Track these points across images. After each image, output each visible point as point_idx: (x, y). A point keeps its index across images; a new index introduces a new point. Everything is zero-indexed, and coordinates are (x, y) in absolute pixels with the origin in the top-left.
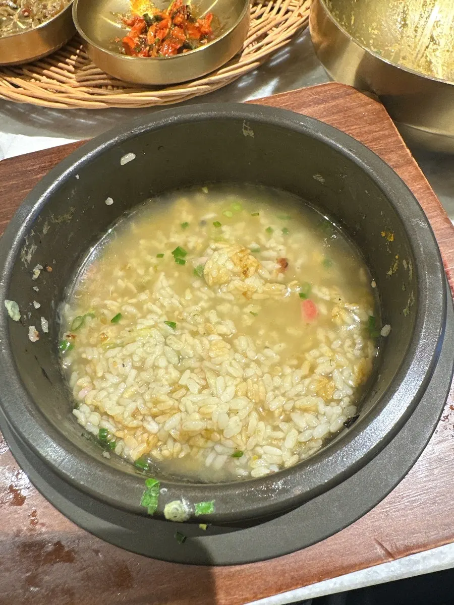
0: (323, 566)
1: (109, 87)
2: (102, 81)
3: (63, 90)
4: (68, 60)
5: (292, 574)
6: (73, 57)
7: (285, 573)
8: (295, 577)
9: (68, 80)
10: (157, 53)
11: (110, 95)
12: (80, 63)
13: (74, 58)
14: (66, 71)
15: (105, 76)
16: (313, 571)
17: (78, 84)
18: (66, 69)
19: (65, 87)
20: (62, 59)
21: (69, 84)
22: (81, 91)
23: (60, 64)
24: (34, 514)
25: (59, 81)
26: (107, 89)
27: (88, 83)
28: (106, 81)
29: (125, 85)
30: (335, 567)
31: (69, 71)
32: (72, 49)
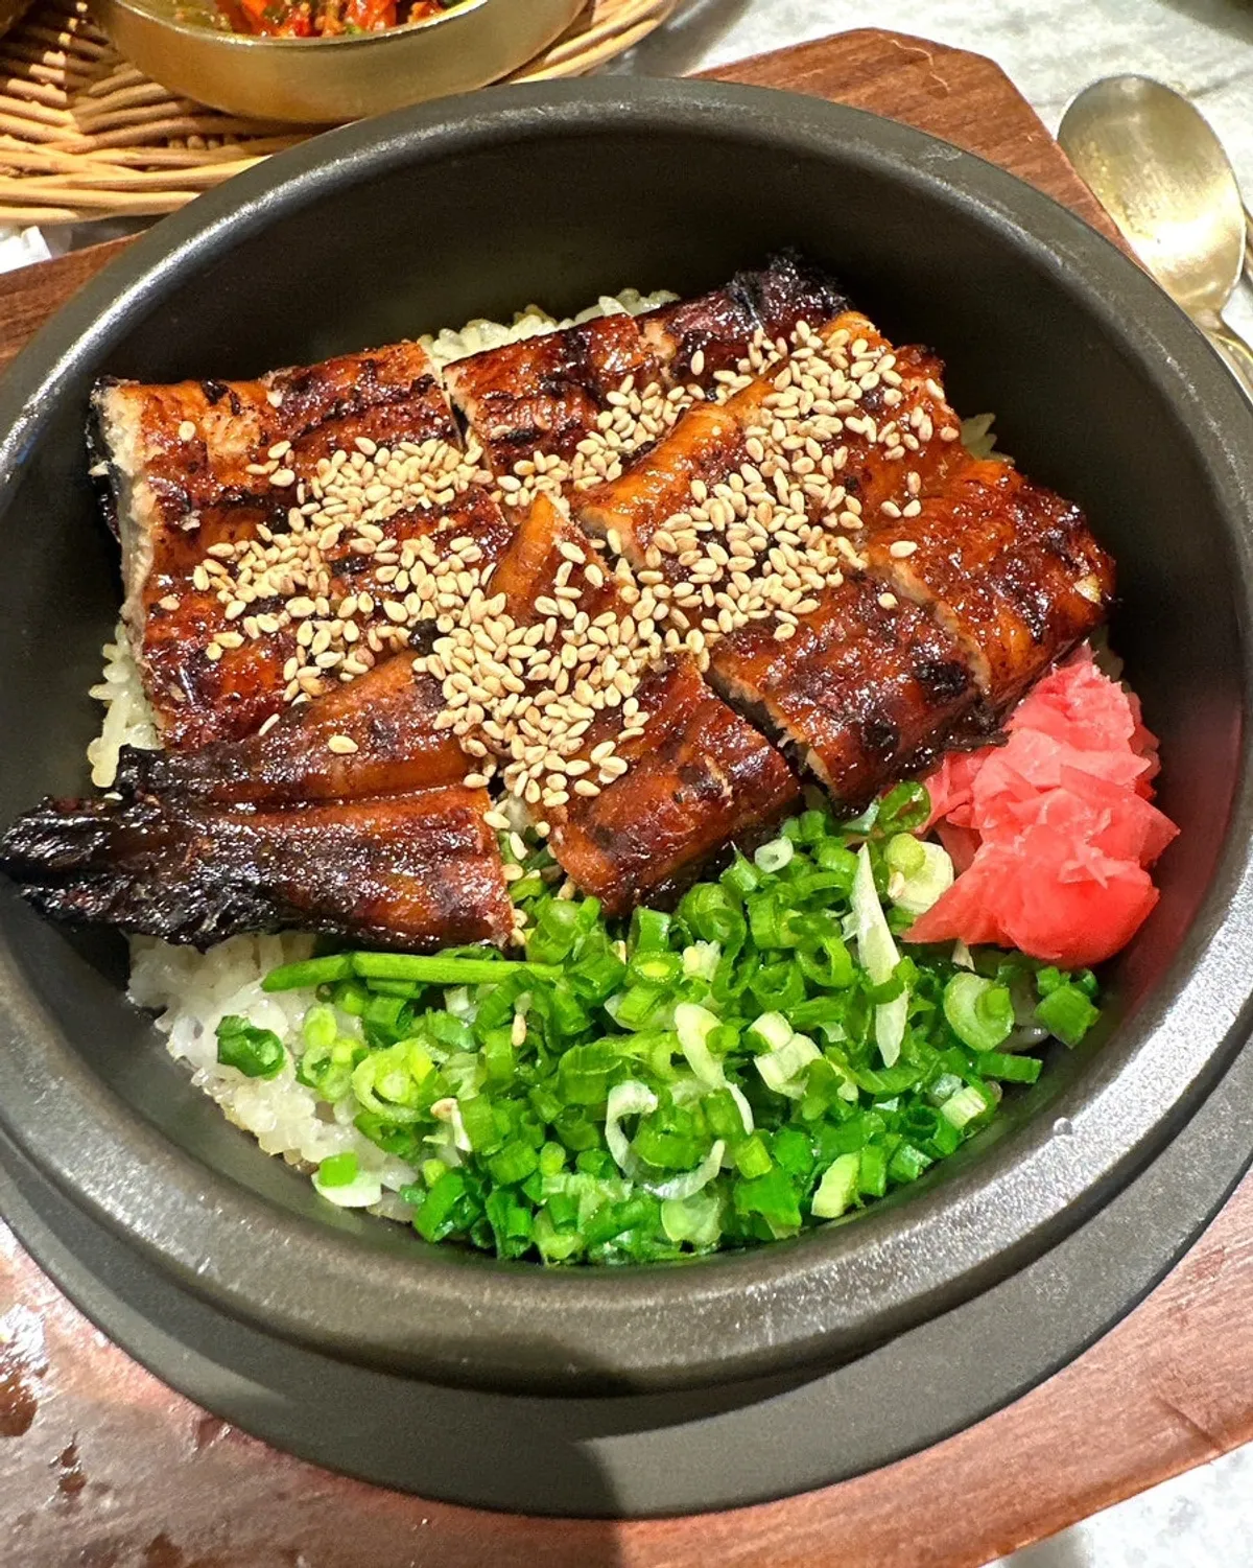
0: (1010, 1503)
1: (193, 140)
2: (166, 125)
3: (46, 164)
4: (35, 69)
5: (919, 1540)
6: (49, 57)
7: (896, 1543)
8: (928, 1550)
9: (53, 132)
10: (341, 18)
11: (207, 164)
12: (84, 74)
13: (59, 58)
14: (35, 104)
15: (172, 107)
16: (982, 1523)
17: (91, 141)
18: (34, 98)
19: (45, 156)
20: (16, 66)
21: (55, 144)
22: (104, 162)
23: (15, 84)
24: (68, 1458)
25: (19, 137)
26: (186, 146)
27: (122, 134)
28: (178, 124)
29: (244, 129)
30: (1049, 1502)
31: (46, 103)
32: (45, 34)
